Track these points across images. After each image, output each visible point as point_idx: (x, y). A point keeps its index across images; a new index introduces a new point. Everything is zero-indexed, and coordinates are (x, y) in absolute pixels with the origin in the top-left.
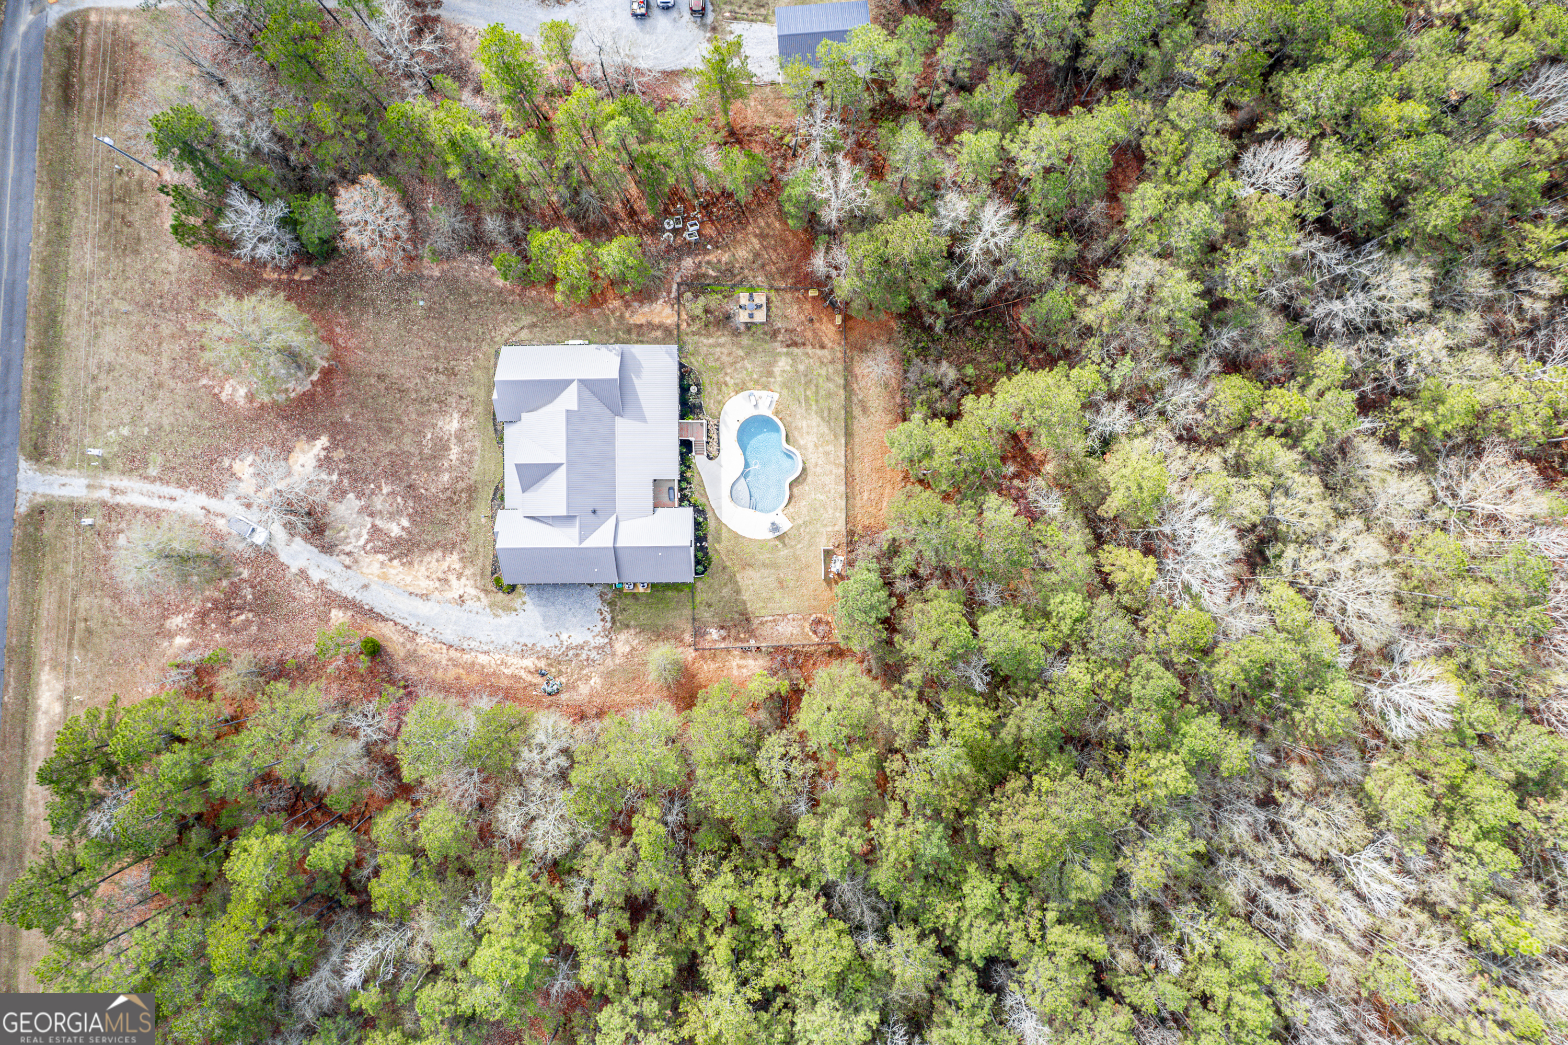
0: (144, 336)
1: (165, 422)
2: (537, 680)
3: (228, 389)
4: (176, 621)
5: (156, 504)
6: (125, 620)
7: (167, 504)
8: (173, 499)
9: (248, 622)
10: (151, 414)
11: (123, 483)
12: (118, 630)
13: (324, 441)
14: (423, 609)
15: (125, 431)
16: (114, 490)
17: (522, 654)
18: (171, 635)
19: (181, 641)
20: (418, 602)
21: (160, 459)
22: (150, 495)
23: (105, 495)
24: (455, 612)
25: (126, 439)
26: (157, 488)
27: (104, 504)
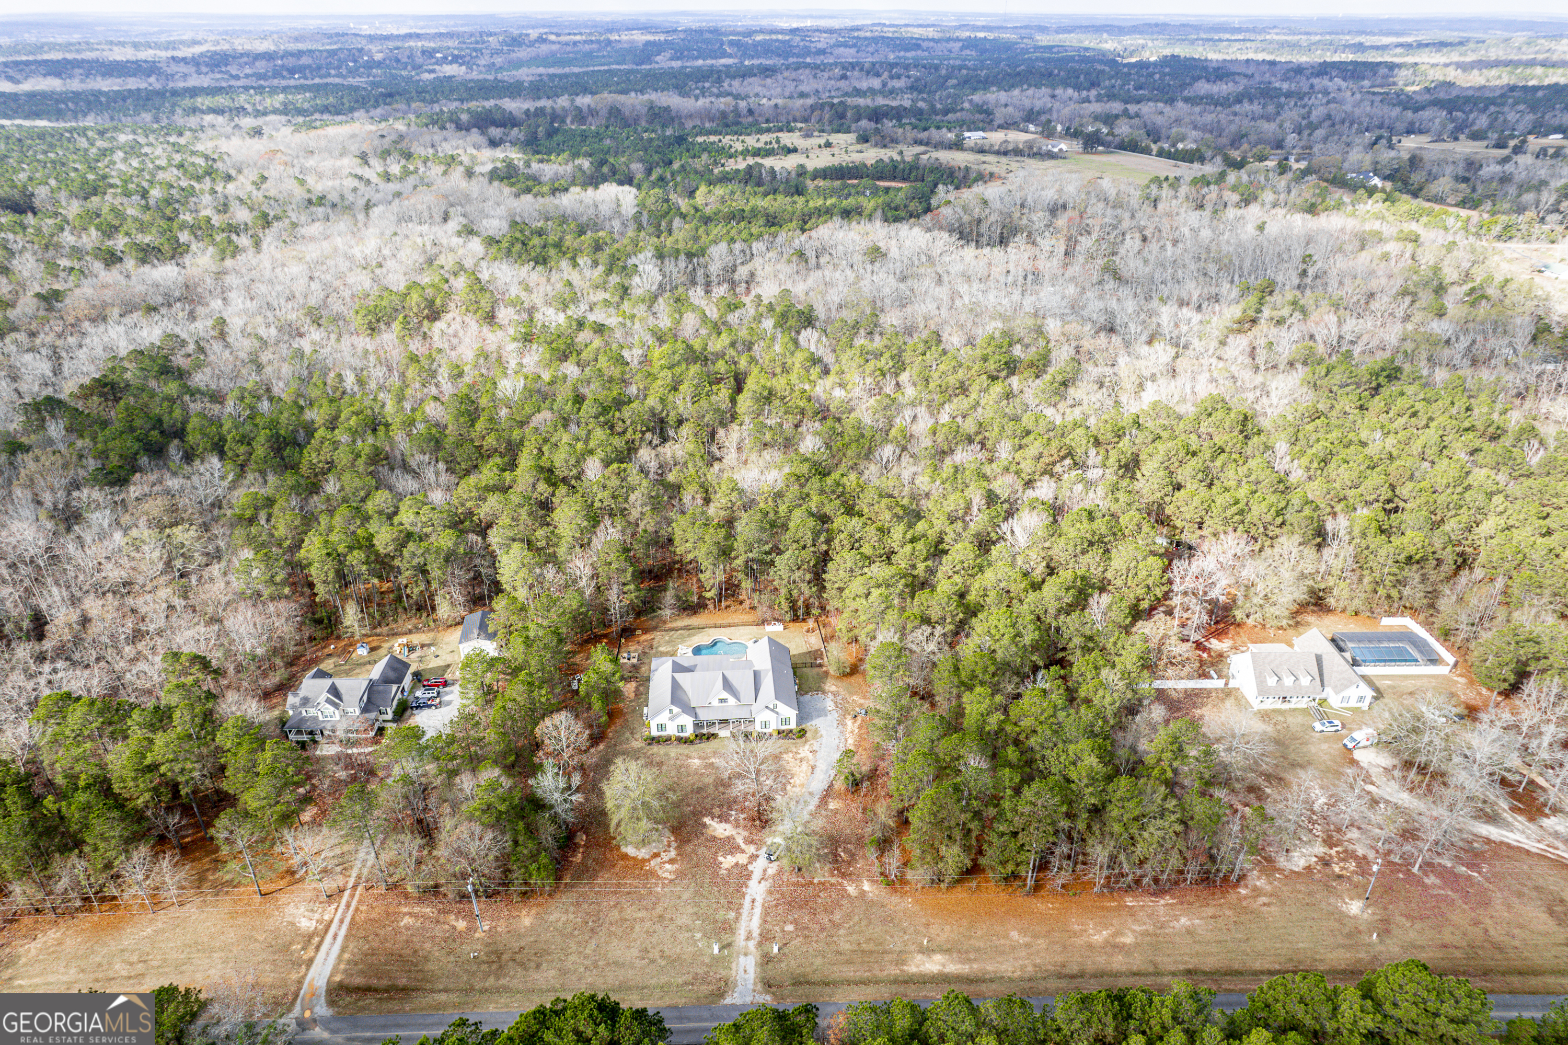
0: (619, 931)
1: (691, 911)
2: (859, 719)
3: (666, 875)
4: (851, 889)
5: (758, 910)
6: (856, 918)
7: (758, 905)
8: (753, 901)
9: (846, 851)
10: (683, 920)
11: (742, 933)
12: (864, 923)
13: (707, 820)
14: (822, 766)
15: (698, 936)
16: (748, 939)
17: (844, 725)
18: (863, 893)
19: (867, 886)
20: (817, 771)
21: (722, 912)
22: (751, 915)
23: (752, 945)
24: (821, 754)
25: (705, 935)
26: (745, 911)
27: (760, 944)
